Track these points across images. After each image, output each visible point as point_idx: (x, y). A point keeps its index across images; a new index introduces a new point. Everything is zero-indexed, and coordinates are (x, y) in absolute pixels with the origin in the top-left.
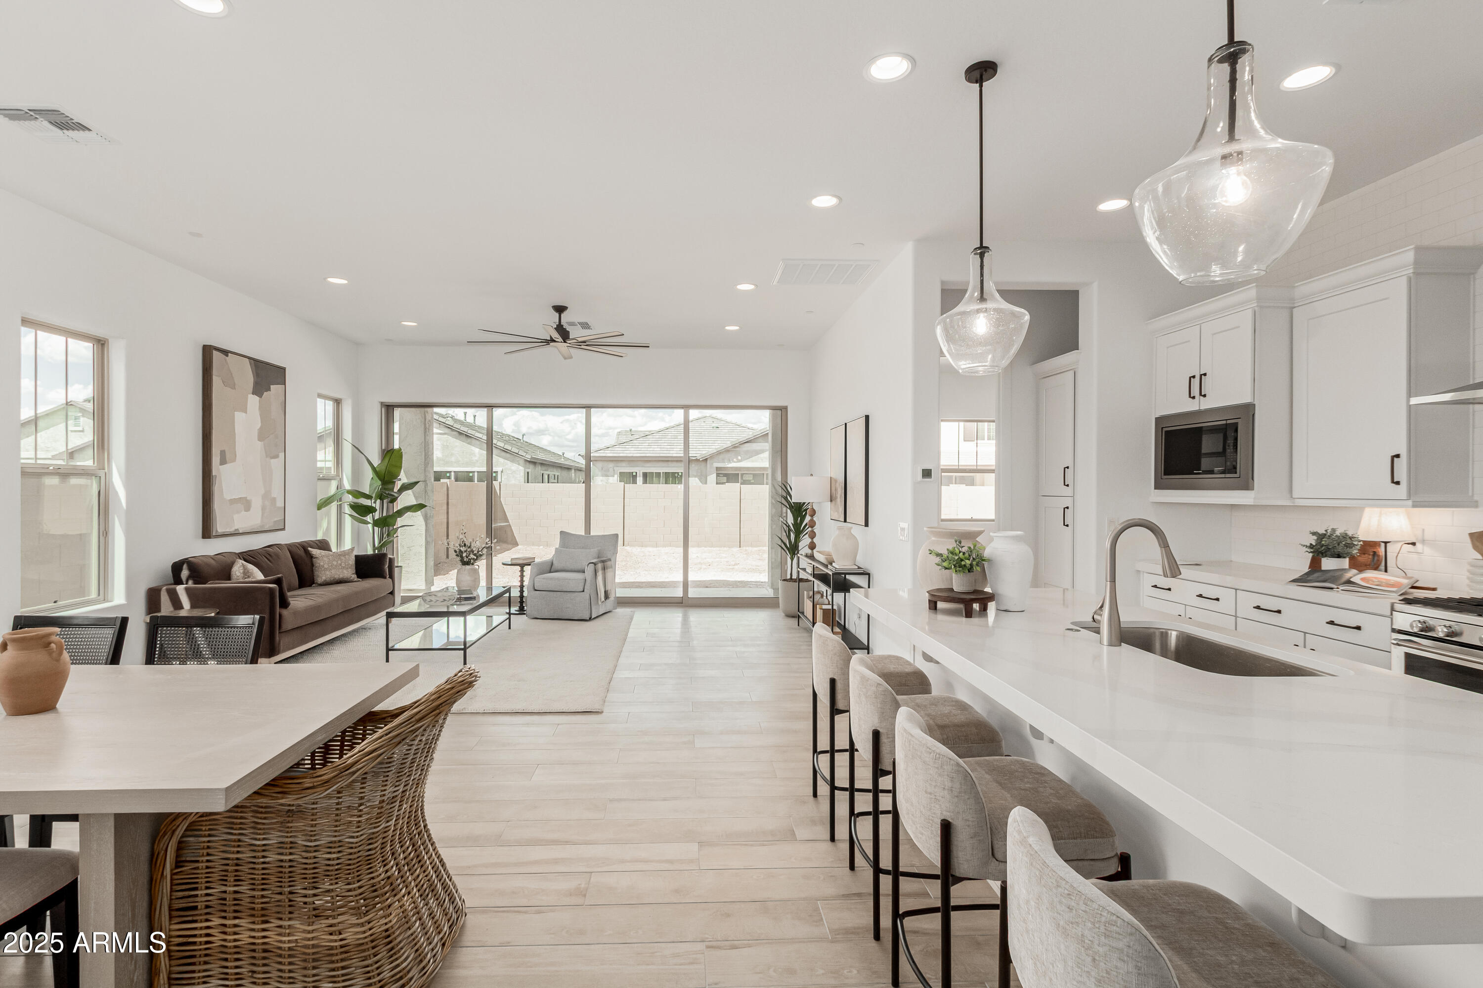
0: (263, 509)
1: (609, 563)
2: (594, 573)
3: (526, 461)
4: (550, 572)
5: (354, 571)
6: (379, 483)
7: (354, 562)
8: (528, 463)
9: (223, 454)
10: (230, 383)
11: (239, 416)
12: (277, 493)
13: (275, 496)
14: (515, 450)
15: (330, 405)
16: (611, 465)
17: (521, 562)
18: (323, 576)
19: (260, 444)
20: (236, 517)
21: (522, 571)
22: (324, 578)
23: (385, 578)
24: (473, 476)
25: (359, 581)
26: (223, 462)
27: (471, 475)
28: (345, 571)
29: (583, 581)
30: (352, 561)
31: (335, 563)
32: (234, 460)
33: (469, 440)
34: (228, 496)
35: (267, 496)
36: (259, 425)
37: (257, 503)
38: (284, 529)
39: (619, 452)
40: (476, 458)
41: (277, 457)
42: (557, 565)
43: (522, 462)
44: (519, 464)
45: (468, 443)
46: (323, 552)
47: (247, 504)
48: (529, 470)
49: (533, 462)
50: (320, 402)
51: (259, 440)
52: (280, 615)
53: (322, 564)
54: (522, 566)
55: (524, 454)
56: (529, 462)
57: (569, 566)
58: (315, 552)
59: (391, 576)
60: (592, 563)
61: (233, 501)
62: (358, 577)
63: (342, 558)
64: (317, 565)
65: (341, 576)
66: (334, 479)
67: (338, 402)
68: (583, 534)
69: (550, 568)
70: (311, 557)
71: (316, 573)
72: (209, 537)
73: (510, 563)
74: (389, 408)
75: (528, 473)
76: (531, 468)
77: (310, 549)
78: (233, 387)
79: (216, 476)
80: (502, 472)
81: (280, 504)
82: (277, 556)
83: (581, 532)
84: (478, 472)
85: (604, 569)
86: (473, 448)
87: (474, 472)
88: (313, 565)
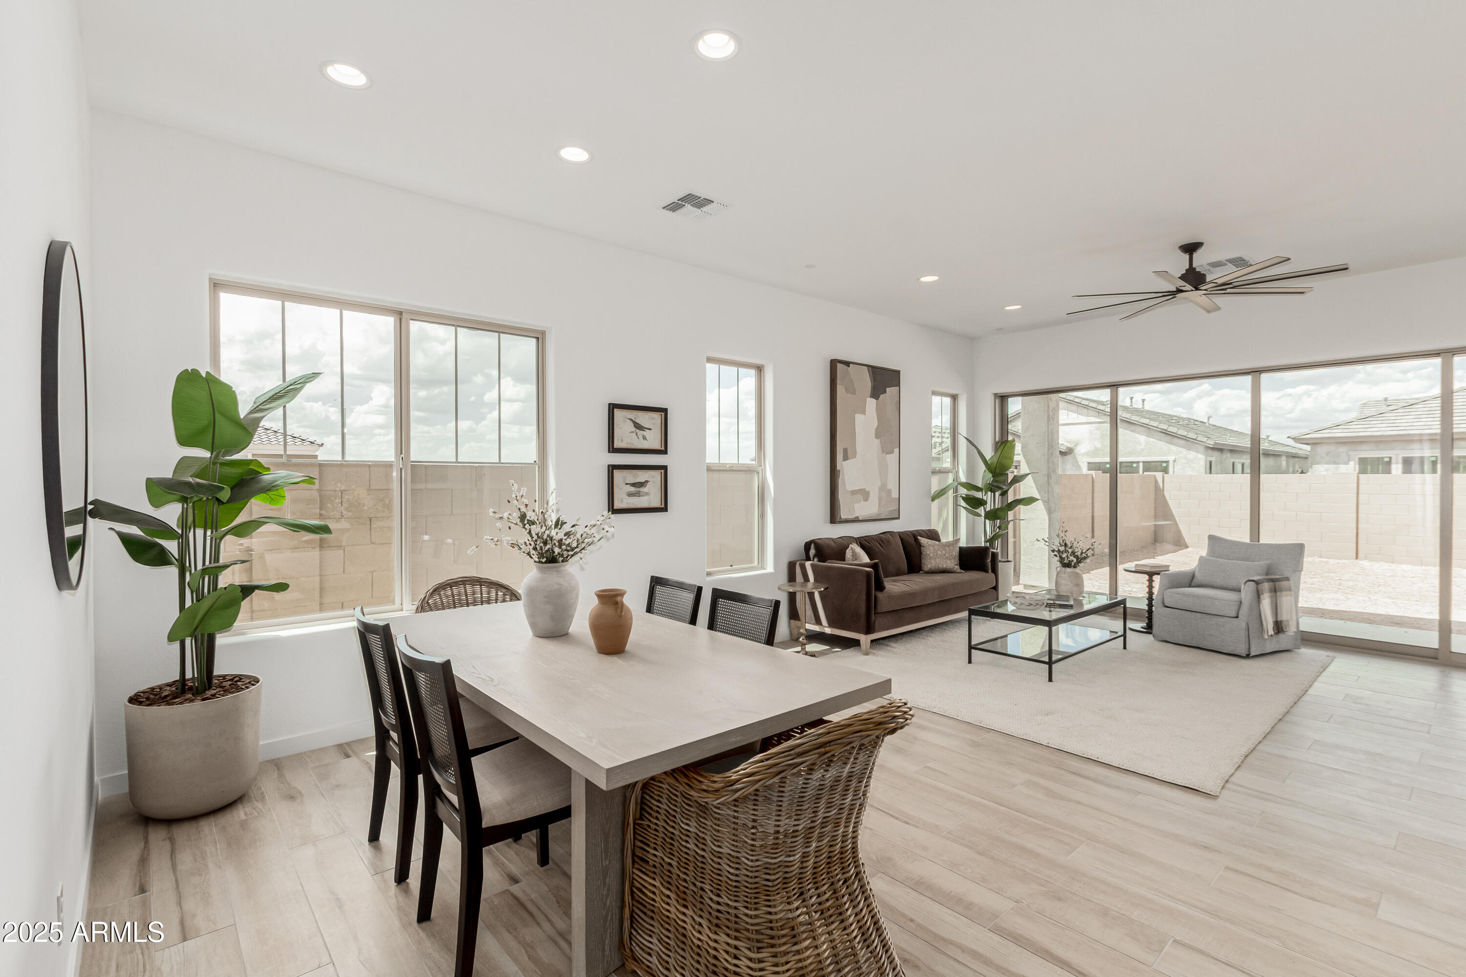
0: (880, 499)
1: (1284, 584)
2: (1255, 594)
3: (1208, 448)
4: (1190, 586)
5: (958, 562)
6: (991, 475)
7: (957, 554)
8: (1210, 452)
9: (845, 451)
10: (851, 390)
11: (859, 417)
12: (892, 485)
13: (890, 488)
14: (1191, 435)
15: (947, 401)
16: (1343, 449)
17: (1148, 569)
18: (929, 563)
19: (877, 441)
20: (856, 506)
21: (1151, 581)
22: (929, 566)
23: (987, 572)
24: (1138, 467)
25: (962, 572)
26: (846, 458)
27: (1135, 465)
28: (948, 561)
29: (1239, 603)
30: (956, 552)
31: (939, 553)
32: (854, 456)
33: (1133, 427)
34: (849, 488)
35: (883, 488)
36: (876, 424)
37: (874, 496)
38: (898, 518)
39: (1356, 430)
40: (1142, 447)
41: (892, 452)
42: (1199, 577)
43: (1202, 449)
44: (1198, 452)
45: (1131, 431)
46: (930, 542)
47: (865, 494)
48: (1213, 459)
49: (1219, 449)
50: (936, 400)
51: (876, 437)
52: (876, 597)
53: (928, 552)
54: (1151, 575)
55: (1205, 440)
56: (1213, 449)
57: (1219, 582)
58: (923, 541)
59: (995, 570)
60: (1253, 581)
61: (854, 492)
62: (961, 568)
63: (947, 548)
64: (924, 553)
65: (945, 566)
66: (951, 472)
67: (954, 398)
68: (1247, 540)
69: (1190, 580)
70: (919, 545)
71: (923, 561)
72: (835, 523)
73: (1134, 570)
74: (1003, 399)
75: (1211, 462)
76: (1215, 457)
77: (919, 537)
78: (854, 393)
79: (839, 471)
80: (1175, 461)
81: (895, 495)
82: (889, 542)
83: (1245, 537)
84: (1144, 462)
85: (1275, 591)
86: (1137, 436)
87: (1139, 462)
88: (921, 553)
